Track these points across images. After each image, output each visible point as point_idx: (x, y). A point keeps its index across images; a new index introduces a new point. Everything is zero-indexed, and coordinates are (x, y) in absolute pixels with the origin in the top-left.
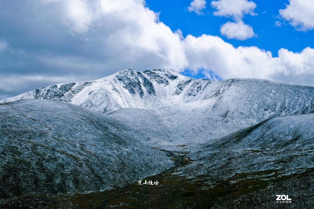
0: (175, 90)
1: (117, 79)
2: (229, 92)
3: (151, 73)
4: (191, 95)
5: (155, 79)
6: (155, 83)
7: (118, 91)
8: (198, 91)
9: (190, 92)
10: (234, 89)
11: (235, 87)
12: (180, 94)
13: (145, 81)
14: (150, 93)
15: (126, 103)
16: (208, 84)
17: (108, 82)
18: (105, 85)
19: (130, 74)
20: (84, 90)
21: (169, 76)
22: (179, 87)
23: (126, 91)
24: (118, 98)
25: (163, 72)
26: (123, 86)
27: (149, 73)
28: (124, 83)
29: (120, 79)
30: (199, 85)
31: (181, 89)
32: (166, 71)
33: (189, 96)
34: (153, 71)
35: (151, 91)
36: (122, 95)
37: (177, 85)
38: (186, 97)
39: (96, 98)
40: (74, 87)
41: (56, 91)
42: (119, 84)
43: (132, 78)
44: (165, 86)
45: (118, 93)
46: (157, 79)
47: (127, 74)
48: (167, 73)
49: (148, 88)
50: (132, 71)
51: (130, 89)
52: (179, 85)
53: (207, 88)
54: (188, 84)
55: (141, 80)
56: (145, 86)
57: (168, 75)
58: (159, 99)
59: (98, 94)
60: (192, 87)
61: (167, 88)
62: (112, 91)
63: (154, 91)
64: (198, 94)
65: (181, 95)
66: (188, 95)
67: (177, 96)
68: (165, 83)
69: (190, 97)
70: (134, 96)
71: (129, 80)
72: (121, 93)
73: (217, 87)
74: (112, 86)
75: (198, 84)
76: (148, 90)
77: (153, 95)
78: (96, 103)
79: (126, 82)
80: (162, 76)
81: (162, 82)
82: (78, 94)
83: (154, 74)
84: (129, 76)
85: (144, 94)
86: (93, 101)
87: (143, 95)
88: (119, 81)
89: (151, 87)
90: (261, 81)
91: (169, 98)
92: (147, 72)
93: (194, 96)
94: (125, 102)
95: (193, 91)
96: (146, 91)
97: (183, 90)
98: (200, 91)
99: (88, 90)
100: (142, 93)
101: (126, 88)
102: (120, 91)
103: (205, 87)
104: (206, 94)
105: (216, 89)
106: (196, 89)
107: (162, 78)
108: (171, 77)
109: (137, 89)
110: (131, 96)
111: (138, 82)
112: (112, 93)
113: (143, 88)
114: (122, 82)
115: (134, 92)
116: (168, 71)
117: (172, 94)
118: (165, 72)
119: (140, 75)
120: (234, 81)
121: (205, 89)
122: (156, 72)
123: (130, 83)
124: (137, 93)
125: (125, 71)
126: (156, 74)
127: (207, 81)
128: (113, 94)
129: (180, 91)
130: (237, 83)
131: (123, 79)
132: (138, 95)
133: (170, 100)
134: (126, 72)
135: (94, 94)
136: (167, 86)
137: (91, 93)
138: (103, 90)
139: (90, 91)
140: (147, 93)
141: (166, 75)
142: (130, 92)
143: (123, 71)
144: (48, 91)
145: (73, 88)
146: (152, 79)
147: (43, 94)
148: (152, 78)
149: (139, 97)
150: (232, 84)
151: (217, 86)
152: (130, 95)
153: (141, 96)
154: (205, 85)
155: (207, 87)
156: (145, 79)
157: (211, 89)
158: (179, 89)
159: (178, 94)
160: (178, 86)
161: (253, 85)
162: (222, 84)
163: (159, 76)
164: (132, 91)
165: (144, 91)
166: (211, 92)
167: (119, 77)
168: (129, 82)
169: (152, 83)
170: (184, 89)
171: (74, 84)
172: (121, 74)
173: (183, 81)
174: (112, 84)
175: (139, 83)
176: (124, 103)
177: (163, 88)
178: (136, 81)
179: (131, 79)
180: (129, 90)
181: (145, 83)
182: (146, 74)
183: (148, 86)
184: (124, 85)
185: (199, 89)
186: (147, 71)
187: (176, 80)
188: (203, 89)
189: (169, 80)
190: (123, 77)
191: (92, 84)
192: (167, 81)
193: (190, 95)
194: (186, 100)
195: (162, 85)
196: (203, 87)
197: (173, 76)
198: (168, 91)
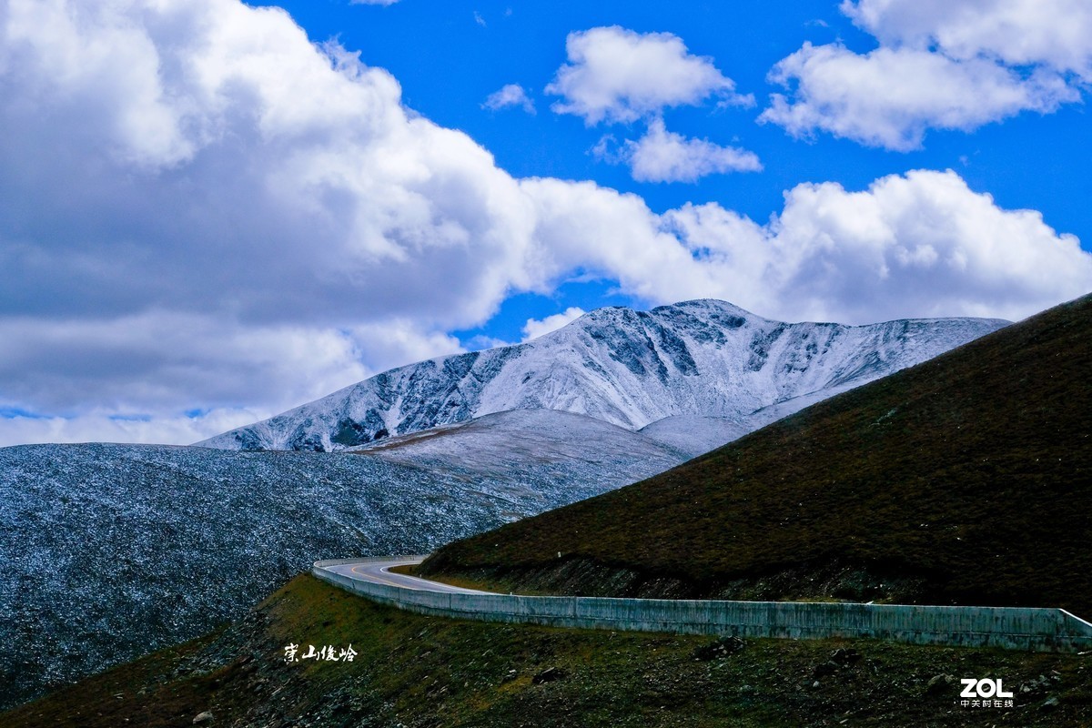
0: (747, 356)
1: (588, 335)
2: (910, 358)
3: (672, 312)
4: (792, 370)
5: (687, 330)
6: (690, 342)
7: (599, 369)
8: (809, 357)
9: (788, 361)
10: (920, 349)
11: (919, 344)
12: (764, 368)
13: (663, 335)
14: (683, 368)
15: (630, 401)
16: (835, 337)
17: (568, 346)
18: (562, 355)
19: (621, 321)
20: (505, 369)
21: (721, 318)
22: (757, 347)
23: (622, 368)
24: (605, 387)
25: (704, 310)
26: (611, 355)
27: (667, 312)
28: (613, 347)
29: (597, 336)
30: (809, 341)
31: (761, 353)
32: (711, 306)
33: (789, 371)
34: (678, 308)
35: (686, 364)
36: (614, 378)
37: (750, 342)
38: (781, 376)
39: (549, 390)
40: (478, 365)
41: (436, 377)
42: (598, 349)
43: (629, 330)
44: (718, 347)
45: (602, 373)
46: (692, 330)
47: (614, 320)
48: (715, 310)
49: (675, 356)
50: (625, 313)
51: (629, 361)
52: (755, 343)
53: (834, 348)
54: (777, 338)
55: (655, 338)
56: (668, 352)
57: (718, 317)
58: (711, 384)
59: (551, 379)
60: (792, 347)
61: (723, 352)
62: (586, 371)
63: (692, 363)
64: (814, 365)
65: (768, 369)
66: (786, 369)
67: (754, 374)
68: (716, 339)
69: (791, 375)
70: (644, 380)
71: (623, 338)
72: (610, 373)
73: (861, 344)
74: (580, 357)
75: (805, 337)
76: (677, 360)
77: (692, 374)
78: (551, 404)
79: (615, 342)
80: (704, 321)
81: (708, 337)
82: (493, 382)
83: (684, 316)
84: (620, 326)
85: (668, 373)
86: (541, 398)
87: (667, 375)
88: (595, 341)
89: (684, 351)
90: (986, 322)
91: (735, 382)
92: (663, 312)
93: (803, 370)
94: (626, 397)
95: (796, 358)
96: (672, 363)
97: (767, 355)
98: (817, 357)
99: (517, 370)
100: (663, 371)
101: (619, 360)
102: (604, 368)
103: (828, 345)
104: (836, 363)
105: (860, 349)
106: (803, 351)
107: (705, 325)
108: (727, 323)
109: (649, 359)
110: (635, 379)
111: (647, 341)
112: (587, 375)
113: (663, 356)
114: (606, 344)
115: (643, 370)
116: (716, 306)
117: (742, 369)
118: (708, 307)
119: (646, 319)
120: (910, 326)
121: (830, 351)
122: (686, 309)
123: (627, 344)
124: (650, 373)
125: (607, 313)
126: (687, 315)
127: (829, 329)
128: (591, 377)
129: (761, 360)
130: (921, 331)
131: (606, 334)
132: (653, 378)
133: (740, 385)
134: (610, 315)
135: (541, 379)
136: (722, 346)
137: (528, 378)
138: (562, 367)
139: (524, 372)
140: (676, 369)
141: (713, 317)
142: (632, 370)
143: (601, 312)
144: (411, 379)
145: (474, 366)
146: (680, 330)
147: (399, 387)
148: (678, 327)
149: (658, 381)
150: (908, 335)
151: (860, 341)
152: (633, 378)
153: (663, 380)
154: (826, 339)
155: (834, 344)
156: (662, 332)
157: (846, 351)
158: (757, 355)
159: (758, 368)
160: (752, 347)
161: (966, 335)
162: (874, 336)
163: (695, 321)
164: (637, 368)
165: (666, 365)
166: (850, 358)
167: (594, 330)
168: (624, 341)
169: (683, 342)
170: (768, 353)
171: (476, 355)
172: (598, 321)
173: (762, 332)
174: (581, 351)
175: (650, 345)
176: (625, 400)
177: (713, 354)
178: (642, 337)
179: (628, 333)
180: (628, 364)
181: (666, 343)
182: (661, 317)
183: (675, 350)
184: (613, 352)
185: (811, 351)
186: (662, 308)
187: (741, 330)
188: (822, 350)
189: (726, 331)
190: (605, 329)
191: (523, 352)
192: (721, 335)
193: (790, 368)
194: (784, 383)
195: (709, 346)
196: (821, 347)
197: (733, 319)
198: (727, 359)
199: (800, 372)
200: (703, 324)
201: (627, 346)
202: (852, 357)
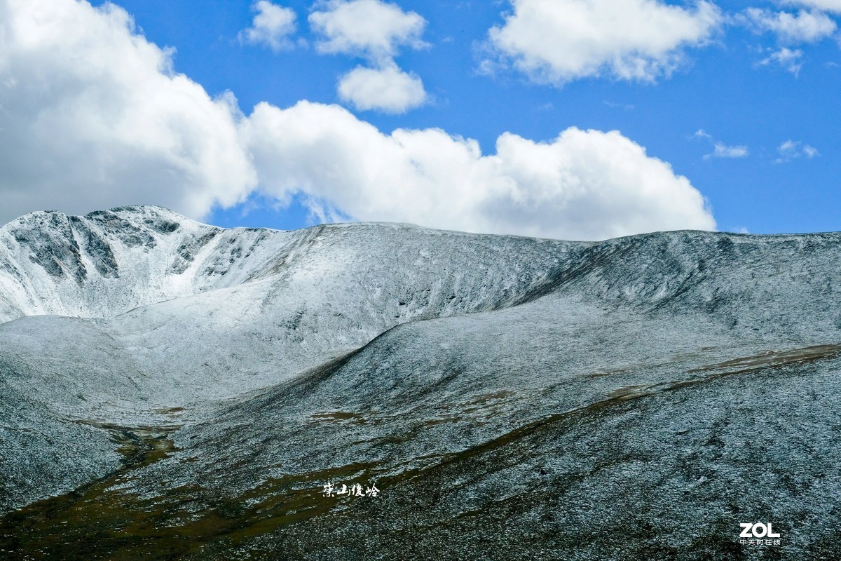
0: (172, 260)
1: (13, 238)
2: (310, 260)
3: (106, 217)
4: (213, 273)
5: (118, 234)
6: (116, 244)
7: (14, 271)
8: (232, 261)
9: (211, 265)
10: (323, 251)
11: (325, 247)
12: (186, 272)
13: (90, 239)
14: (104, 271)
15: (37, 302)
16: (260, 242)
19: (48, 224)
21: (155, 223)
22: (184, 251)
23: (39, 270)
24: (15, 289)
25: (140, 215)
26: (31, 258)
27: (101, 217)
28: (34, 249)
29: (21, 239)
30: (235, 245)
31: (187, 257)
32: (148, 212)
33: (210, 274)
34: (112, 213)
35: (108, 265)
36: (27, 280)
37: (178, 246)
38: (201, 279)
42: (19, 251)
43: (55, 233)
44: (146, 251)
45: (16, 275)
46: (122, 235)
47: (41, 223)
48: (150, 215)
49: (98, 258)
50: (54, 217)
51: (48, 263)
52: (183, 247)
53: (256, 252)
54: (206, 243)
55: (80, 239)
56: (92, 255)
57: (152, 222)
58: (129, 286)
60: (218, 251)
61: (151, 256)
63: (114, 266)
64: (234, 269)
65: (189, 273)
66: (207, 273)
67: (176, 278)
68: (145, 244)
69: (211, 278)
70: (59, 282)
71: (46, 241)
72: (25, 275)
73: (281, 248)
75: (233, 241)
76: (99, 263)
77: (112, 277)
79: (38, 244)
80: (136, 225)
81: (138, 241)
83: (116, 221)
84: (46, 230)
85: (87, 275)
87: (85, 278)
88: (18, 243)
89: (106, 255)
91: (155, 284)
92: (97, 217)
93: (223, 273)
94: (34, 298)
95: (220, 261)
96: (93, 266)
97: (193, 259)
98: (239, 261)
100: (81, 274)
101: (38, 262)
102: (20, 270)
103: (252, 249)
104: (254, 267)
105: (280, 252)
106: (228, 255)
107: (137, 230)
108: (160, 228)
109: (69, 262)
110: (50, 281)
111: (70, 244)
113: (86, 260)
114: (28, 247)
115: (61, 272)
116: (152, 212)
117: (164, 272)
118: (144, 213)
119: (77, 224)
120: (324, 231)
121: (252, 254)
122: (120, 214)
123: (49, 247)
124: (68, 274)
125: (36, 217)
126: (121, 220)
127: (257, 234)
129: (185, 263)
130: (332, 235)
131: (31, 237)
132: (70, 279)
133: (158, 288)
134: (38, 219)
136: (150, 250)
140: (96, 272)
141: (147, 222)
142: (50, 272)
143: (31, 216)
146: (111, 234)
148: (109, 232)
149: (75, 283)
150: (319, 238)
151: (282, 245)
152: (48, 280)
153: (80, 282)
154: (251, 243)
155: (258, 249)
156: (90, 236)
157: (266, 255)
158: (182, 259)
159: (180, 272)
160: (179, 251)
161: (371, 239)
162: (295, 240)
163: (128, 225)
164: (55, 270)
165: (87, 268)
166: (267, 261)
167: (19, 233)
168: (46, 244)
169: (108, 245)
170: (195, 257)
172: (25, 225)
173: (194, 236)
175: (74, 248)
176: (33, 302)
177: (139, 257)
178: (66, 240)
179: (52, 236)
180: (46, 266)
181: (91, 246)
182: (95, 221)
183: (99, 253)
184: (34, 255)
185: (235, 255)
186: (96, 213)
187: (174, 234)
188: (246, 254)
189: (157, 236)
190: (29, 233)
192: (151, 239)
193: (211, 271)
194: (202, 285)
195: (137, 250)
196: (245, 250)
197: (167, 224)
198: (152, 263)
199: (221, 275)
200: (135, 229)
201: (49, 249)
202: (269, 260)
